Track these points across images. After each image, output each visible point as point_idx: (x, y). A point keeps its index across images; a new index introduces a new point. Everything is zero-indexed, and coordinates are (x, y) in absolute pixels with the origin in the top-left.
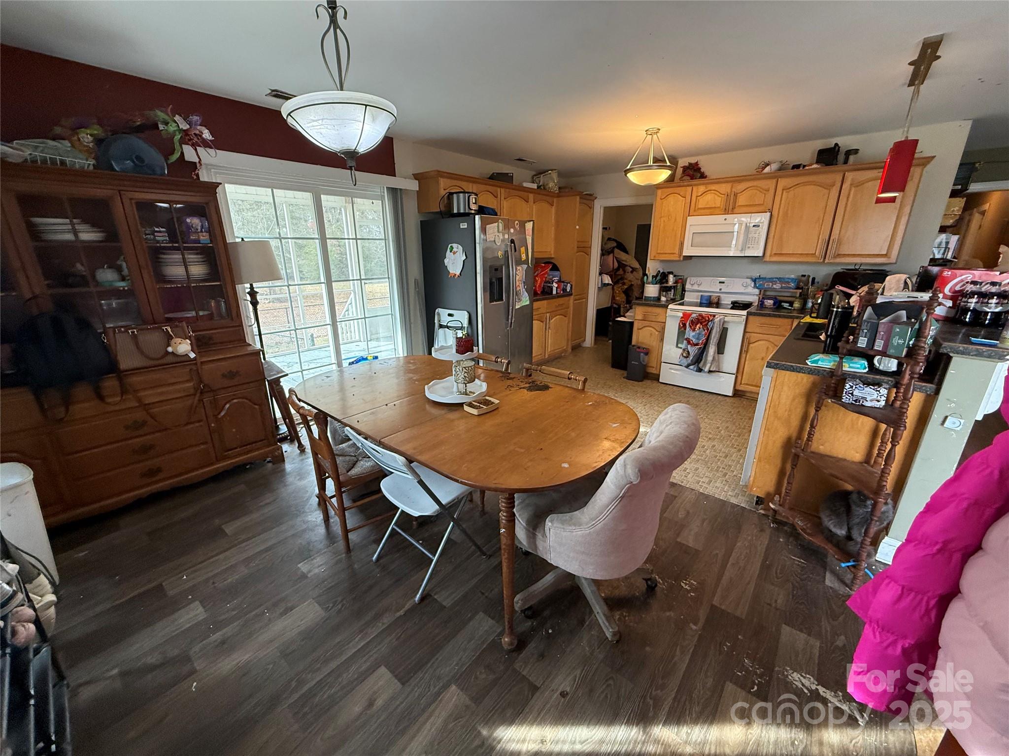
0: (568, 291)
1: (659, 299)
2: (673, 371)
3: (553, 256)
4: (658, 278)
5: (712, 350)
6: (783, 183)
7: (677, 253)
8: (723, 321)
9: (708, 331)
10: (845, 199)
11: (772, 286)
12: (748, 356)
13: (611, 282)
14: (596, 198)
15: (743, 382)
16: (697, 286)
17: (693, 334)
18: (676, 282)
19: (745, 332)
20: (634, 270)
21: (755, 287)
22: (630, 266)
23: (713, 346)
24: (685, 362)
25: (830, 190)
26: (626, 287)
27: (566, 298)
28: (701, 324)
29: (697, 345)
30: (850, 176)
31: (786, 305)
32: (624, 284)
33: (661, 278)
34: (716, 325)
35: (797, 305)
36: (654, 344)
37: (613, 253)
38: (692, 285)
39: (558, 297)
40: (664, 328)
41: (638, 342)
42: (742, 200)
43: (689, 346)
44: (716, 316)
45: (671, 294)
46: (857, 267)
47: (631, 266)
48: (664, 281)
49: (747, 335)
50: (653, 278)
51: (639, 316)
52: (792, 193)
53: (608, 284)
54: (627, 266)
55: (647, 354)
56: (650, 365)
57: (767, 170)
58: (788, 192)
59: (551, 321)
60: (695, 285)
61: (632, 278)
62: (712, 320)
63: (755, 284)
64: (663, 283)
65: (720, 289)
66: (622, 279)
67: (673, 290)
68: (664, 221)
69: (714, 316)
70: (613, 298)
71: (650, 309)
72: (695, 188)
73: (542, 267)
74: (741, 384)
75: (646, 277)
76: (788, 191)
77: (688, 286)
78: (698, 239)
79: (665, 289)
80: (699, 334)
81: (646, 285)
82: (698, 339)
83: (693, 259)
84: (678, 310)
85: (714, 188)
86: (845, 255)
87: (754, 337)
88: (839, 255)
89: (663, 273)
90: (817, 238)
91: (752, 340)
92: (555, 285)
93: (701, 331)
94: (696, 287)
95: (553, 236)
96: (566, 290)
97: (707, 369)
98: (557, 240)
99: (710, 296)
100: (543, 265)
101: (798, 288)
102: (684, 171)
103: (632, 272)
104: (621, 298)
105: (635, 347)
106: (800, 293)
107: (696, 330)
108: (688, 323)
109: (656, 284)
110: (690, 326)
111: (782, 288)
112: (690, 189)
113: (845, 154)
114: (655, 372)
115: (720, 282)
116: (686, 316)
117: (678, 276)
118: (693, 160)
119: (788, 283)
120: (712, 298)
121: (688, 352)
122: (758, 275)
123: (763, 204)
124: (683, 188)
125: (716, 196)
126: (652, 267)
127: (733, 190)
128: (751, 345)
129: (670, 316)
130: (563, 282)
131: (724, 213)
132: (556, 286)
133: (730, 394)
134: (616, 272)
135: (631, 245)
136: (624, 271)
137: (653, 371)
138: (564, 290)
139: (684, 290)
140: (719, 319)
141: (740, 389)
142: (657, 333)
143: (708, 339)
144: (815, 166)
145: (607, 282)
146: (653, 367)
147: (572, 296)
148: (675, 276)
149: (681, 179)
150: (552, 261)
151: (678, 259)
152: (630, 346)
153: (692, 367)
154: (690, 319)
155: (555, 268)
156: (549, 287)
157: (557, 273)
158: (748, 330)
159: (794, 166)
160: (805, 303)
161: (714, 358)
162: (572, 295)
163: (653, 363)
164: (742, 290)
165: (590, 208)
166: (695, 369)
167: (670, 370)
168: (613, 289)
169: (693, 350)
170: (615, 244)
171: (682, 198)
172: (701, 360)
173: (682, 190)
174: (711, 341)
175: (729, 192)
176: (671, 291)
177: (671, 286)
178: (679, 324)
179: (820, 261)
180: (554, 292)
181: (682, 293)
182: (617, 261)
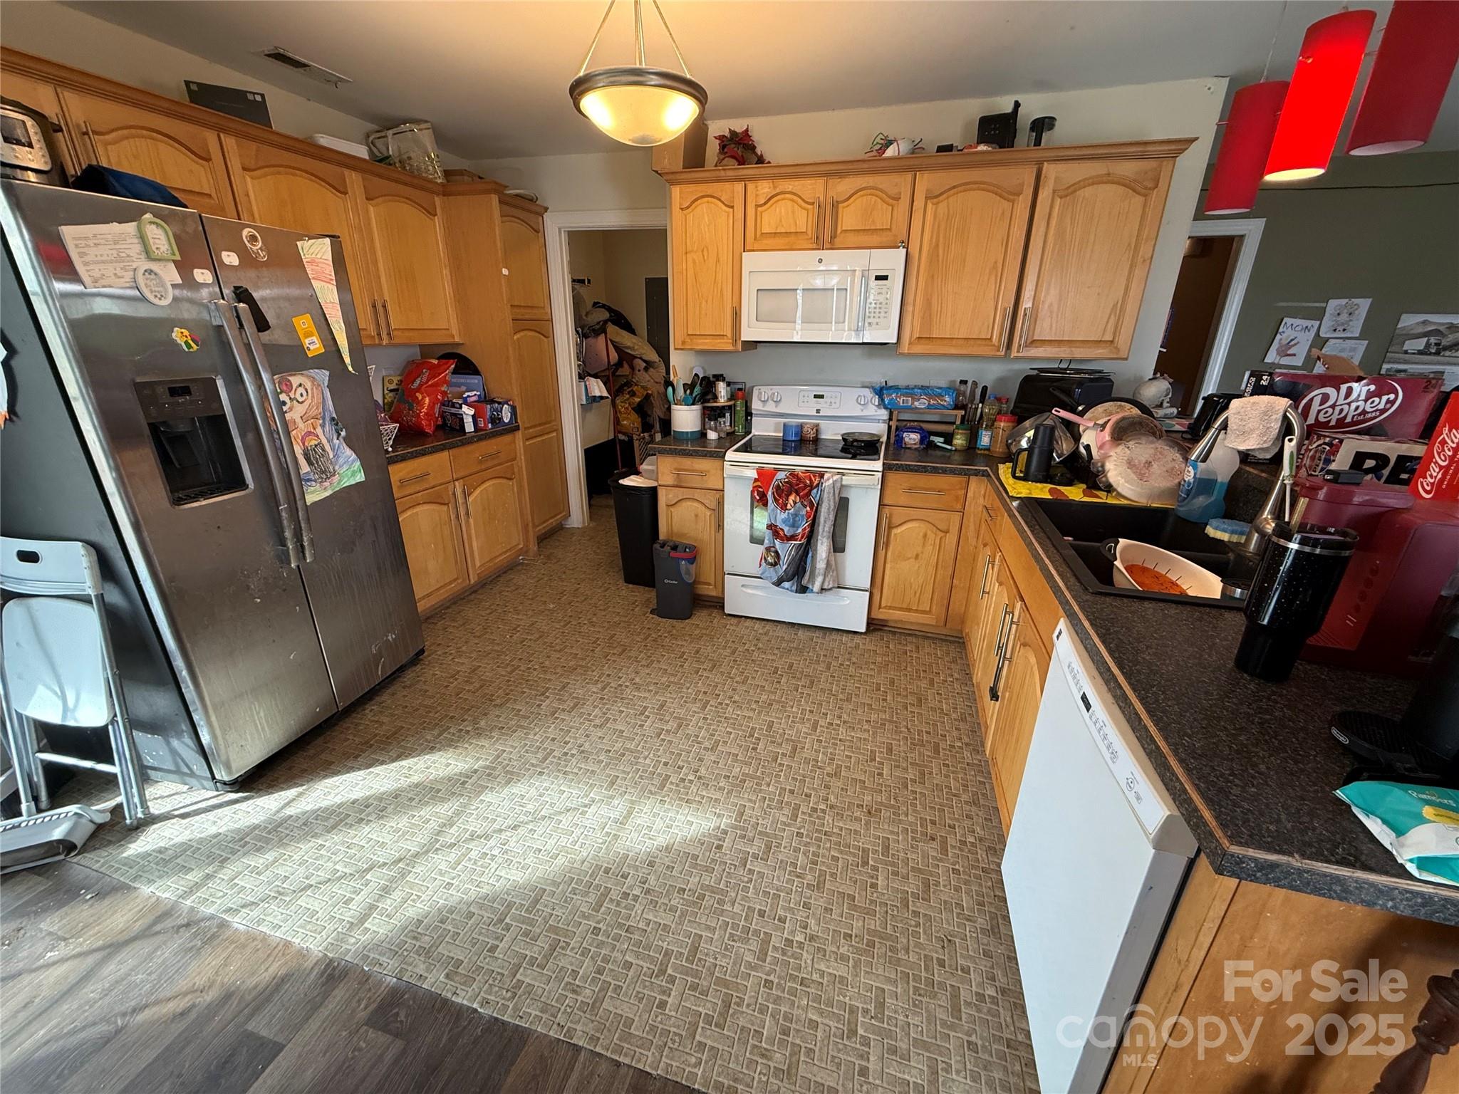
0: (506, 421)
1: (703, 435)
2: (749, 591)
3: (457, 340)
4: (697, 390)
5: (823, 547)
6: (925, 181)
7: (729, 335)
8: (838, 485)
9: (812, 509)
10: (1044, 224)
11: (913, 403)
12: (889, 554)
13: (605, 394)
14: (546, 209)
15: (883, 605)
16: (773, 404)
17: (784, 515)
18: (732, 397)
19: (881, 505)
20: (649, 365)
21: (882, 404)
22: (641, 358)
23: (825, 540)
24: (774, 574)
25: (1013, 202)
26: (638, 400)
27: (507, 438)
28: (798, 494)
29: (793, 538)
30: (1052, 171)
31: (939, 441)
32: (633, 394)
33: (703, 389)
34: (826, 496)
35: (959, 441)
36: (706, 536)
37: (606, 334)
38: (765, 402)
39: (480, 439)
40: (721, 503)
41: (670, 532)
42: (849, 218)
43: (777, 543)
44: (826, 476)
45: (726, 422)
46: (1064, 366)
47: (645, 357)
48: (710, 397)
49: (886, 510)
50: (685, 392)
51: (667, 478)
52: (942, 208)
53: (602, 398)
54: (635, 357)
55: (692, 560)
56: (702, 580)
57: (890, 152)
58: (937, 203)
59: (471, 499)
60: (770, 402)
61: (647, 381)
62: (818, 485)
63: (881, 399)
64: (708, 401)
65: (818, 411)
66: (628, 384)
67: (728, 415)
68: (694, 261)
69: (822, 476)
70: (617, 422)
71: (687, 462)
72: (751, 186)
73: (431, 367)
74: (880, 607)
75: (670, 389)
76: (935, 200)
77: (756, 405)
78: (769, 303)
79: (712, 414)
80: (796, 515)
81: (674, 407)
82: (794, 525)
83: (760, 348)
84: (745, 464)
85: (790, 188)
86: (1043, 342)
87: (899, 514)
88: (1034, 343)
89: (704, 378)
90: (992, 304)
91: (896, 521)
92: (468, 411)
93: (799, 509)
94: (770, 407)
95: (449, 291)
96: (500, 419)
97: (817, 587)
98: (461, 299)
99: (801, 426)
100: (436, 362)
101: (957, 407)
102: (723, 147)
103: (646, 369)
104: (631, 421)
105: (667, 549)
106: (963, 417)
107: (789, 507)
108: (770, 493)
109: (693, 404)
110: (775, 499)
111: (929, 407)
112: (739, 187)
113: (1032, 129)
114: (714, 593)
115: (816, 396)
116: (765, 476)
117: (735, 383)
118: (739, 125)
119: (940, 396)
120: (805, 429)
121: (777, 552)
122: (883, 380)
123: (890, 230)
124: (727, 185)
125: (796, 206)
126: (682, 366)
127: (830, 194)
128: (894, 531)
129: (733, 477)
130: (492, 401)
131: (815, 246)
132: (472, 412)
133: (863, 630)
134: (616, 370)
135: (639, 317)
136: (632, 368)
137: (711, 591)
138: (496, 420)
139: (749, 414)
140: (831, 481)
141: (881, 617)
142: (708, 513)
143: (813, 526)
144: (982, 148)
145: (597, 393)
146: (709, 584)
147: (520, 432)
148: (729, 384)
149: (720, 162)
150: (460, 351)
151: (730, 347)
152: (657, 546)
153: (786, 584)
154: (775, 483)
155: (466, 367)
156: (455, 415)
157: (474, 380)
158: (886, 502)
159: (939, 147)
160: (973, 437)
161: (828, 564)
162: (517, 428)
163: (708, 574)
164: (857, 412)
165: (537, 232)
166: (794, 588)
167: (744, 589)
168: (614, 404)
169: (786, 551)
170: (607, 315)
171: (727, 209)
172: (805, 572)
173: (724, 190)
174: (821, 530)
175: (821, 199)
176: (724, 416)
177: (724, 407)
178: (752, 492)
179: (998, 353)
180: (469, 427)
181: (746, 419)
182: (614, 346)
